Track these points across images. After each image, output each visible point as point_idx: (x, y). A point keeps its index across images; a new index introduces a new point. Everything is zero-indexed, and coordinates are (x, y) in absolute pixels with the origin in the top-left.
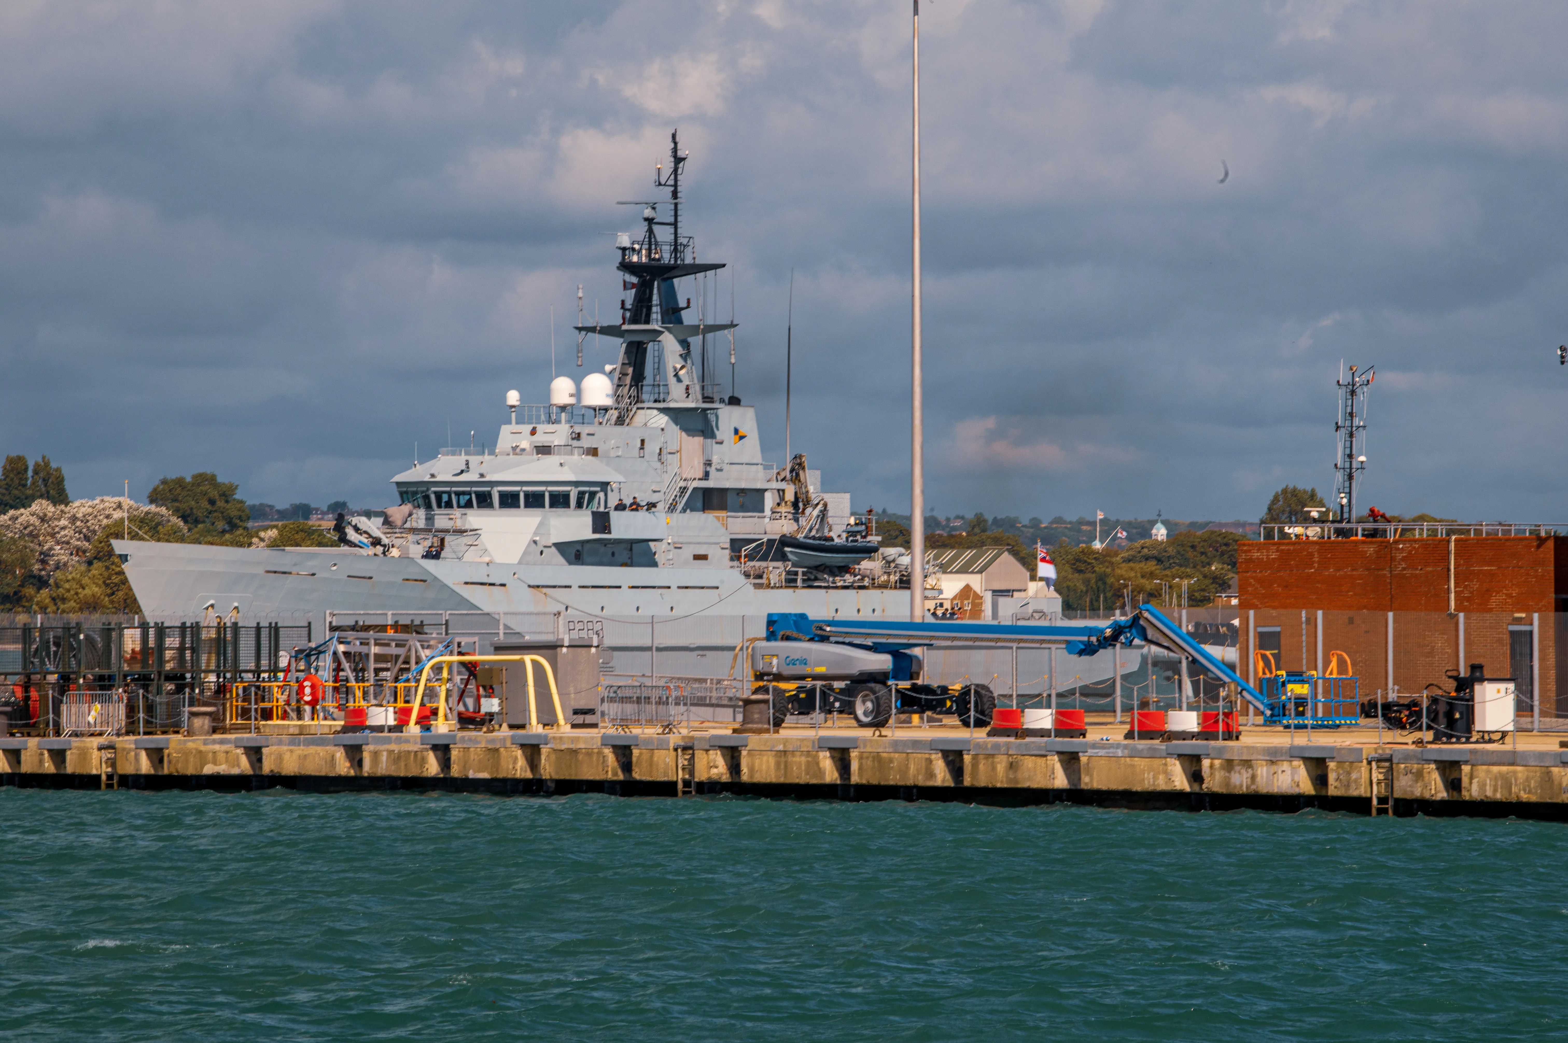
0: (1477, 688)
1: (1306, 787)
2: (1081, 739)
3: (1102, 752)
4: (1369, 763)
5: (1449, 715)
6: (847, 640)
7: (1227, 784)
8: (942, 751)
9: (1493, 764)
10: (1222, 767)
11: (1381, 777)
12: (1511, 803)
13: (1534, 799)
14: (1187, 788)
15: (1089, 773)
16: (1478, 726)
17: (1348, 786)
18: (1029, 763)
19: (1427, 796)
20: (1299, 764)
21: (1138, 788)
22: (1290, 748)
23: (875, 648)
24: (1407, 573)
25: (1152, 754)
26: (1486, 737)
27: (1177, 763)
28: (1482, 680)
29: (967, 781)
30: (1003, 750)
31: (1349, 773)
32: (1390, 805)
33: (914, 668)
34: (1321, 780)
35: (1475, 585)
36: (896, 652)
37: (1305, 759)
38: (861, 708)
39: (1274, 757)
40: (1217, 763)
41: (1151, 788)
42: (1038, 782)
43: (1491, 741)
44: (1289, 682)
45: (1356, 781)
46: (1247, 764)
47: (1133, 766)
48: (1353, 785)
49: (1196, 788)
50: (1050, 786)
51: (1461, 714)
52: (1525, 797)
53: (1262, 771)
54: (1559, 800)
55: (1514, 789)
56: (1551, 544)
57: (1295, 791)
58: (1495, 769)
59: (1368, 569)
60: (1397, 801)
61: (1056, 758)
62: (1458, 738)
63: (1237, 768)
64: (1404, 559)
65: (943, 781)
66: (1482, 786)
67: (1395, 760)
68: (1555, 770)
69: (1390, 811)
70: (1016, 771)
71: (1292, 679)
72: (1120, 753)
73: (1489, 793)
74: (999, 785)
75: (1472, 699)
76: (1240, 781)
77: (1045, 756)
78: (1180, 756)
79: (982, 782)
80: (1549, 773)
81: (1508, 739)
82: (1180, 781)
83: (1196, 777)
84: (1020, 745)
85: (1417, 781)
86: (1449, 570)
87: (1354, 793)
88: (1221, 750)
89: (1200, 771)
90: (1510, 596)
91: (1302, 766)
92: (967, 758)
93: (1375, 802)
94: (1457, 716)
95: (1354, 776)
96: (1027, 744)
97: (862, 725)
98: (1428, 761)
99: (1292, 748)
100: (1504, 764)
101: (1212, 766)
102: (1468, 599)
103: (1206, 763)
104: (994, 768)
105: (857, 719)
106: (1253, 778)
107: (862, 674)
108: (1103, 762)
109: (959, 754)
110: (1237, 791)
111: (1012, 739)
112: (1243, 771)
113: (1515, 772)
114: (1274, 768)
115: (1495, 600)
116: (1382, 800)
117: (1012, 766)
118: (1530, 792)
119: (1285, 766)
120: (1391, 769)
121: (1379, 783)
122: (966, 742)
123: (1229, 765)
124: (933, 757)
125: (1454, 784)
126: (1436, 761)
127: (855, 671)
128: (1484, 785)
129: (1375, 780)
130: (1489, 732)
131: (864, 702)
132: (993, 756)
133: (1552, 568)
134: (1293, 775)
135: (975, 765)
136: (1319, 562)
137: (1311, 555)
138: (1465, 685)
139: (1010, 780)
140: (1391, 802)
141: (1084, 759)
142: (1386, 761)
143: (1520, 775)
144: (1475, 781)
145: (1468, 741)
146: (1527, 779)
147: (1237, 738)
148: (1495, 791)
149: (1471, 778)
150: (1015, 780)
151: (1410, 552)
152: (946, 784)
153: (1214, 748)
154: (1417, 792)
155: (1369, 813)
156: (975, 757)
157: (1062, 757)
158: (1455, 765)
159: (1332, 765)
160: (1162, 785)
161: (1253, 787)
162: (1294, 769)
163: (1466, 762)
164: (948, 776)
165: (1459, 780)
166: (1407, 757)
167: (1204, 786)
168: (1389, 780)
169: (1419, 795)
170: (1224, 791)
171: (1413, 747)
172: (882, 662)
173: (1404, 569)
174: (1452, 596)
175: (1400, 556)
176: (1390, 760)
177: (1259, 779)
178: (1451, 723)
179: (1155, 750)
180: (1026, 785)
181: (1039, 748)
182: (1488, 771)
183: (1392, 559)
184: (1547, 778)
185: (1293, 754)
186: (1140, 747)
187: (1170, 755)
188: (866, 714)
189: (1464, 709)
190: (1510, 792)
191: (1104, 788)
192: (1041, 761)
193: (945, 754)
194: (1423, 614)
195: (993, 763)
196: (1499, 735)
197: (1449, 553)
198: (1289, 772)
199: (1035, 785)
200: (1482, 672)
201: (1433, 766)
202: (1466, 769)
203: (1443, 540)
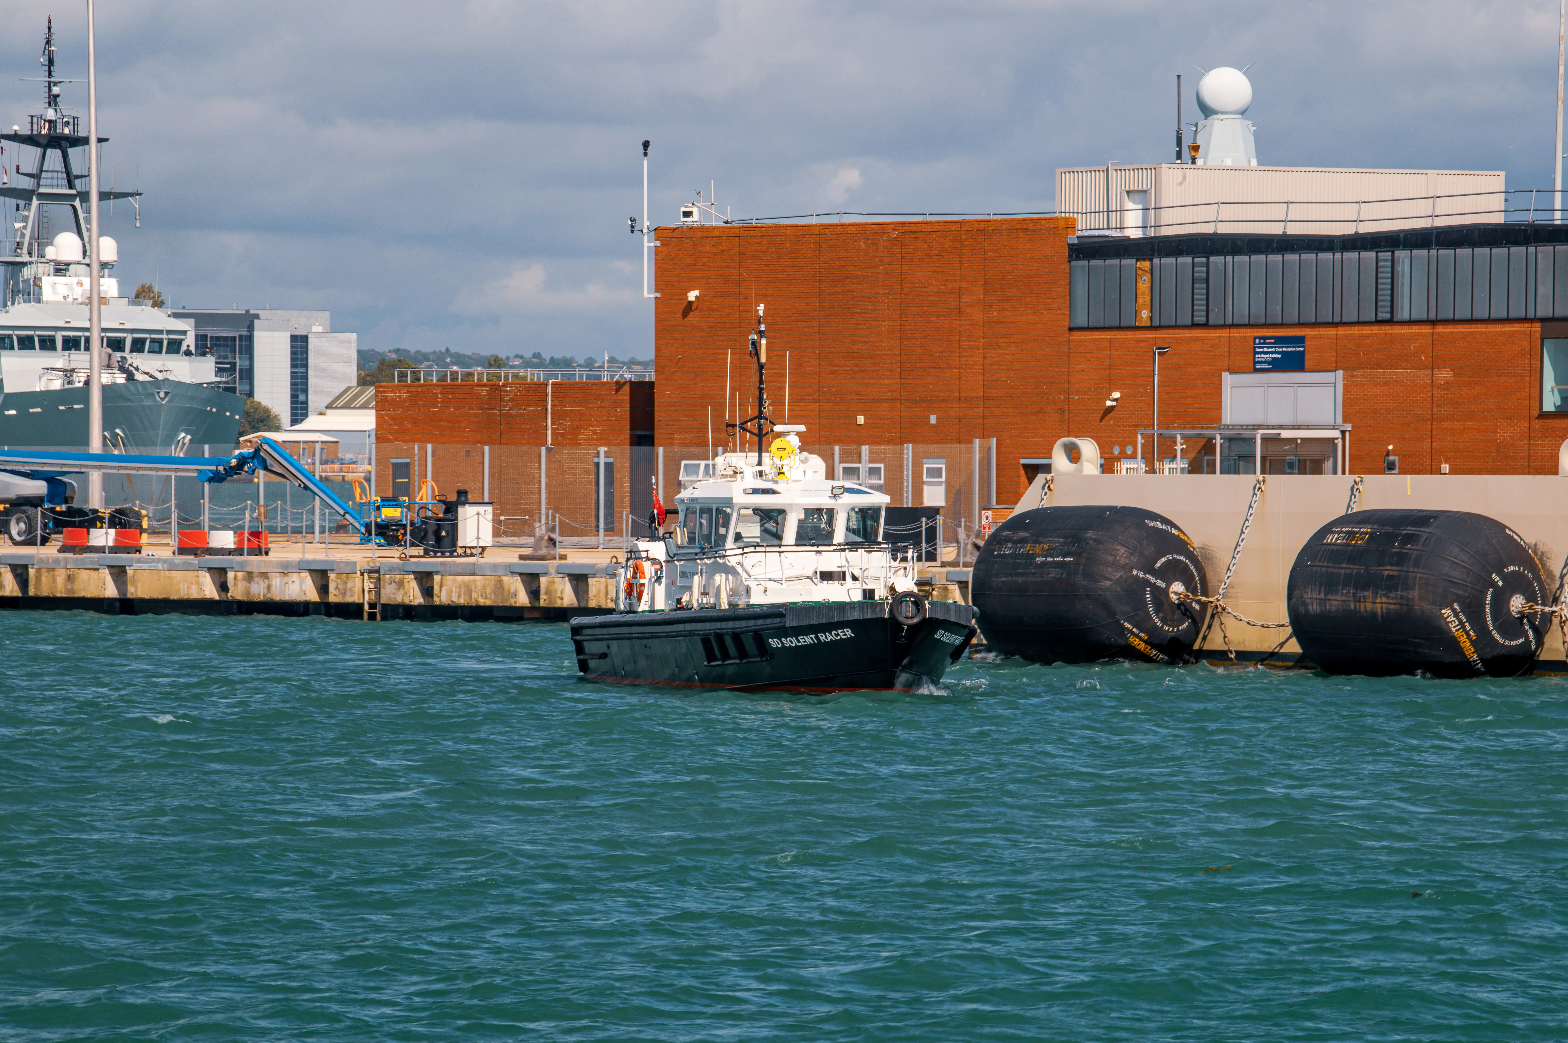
0: (460, 510)
1: (312, 595)
2: (137, 555)
3: (145, 566)
4: (362, 574)
5: (437, 533)
6: (8, 468)
7: (248, 593)
8: (10, 565)
9: (459, 574)
10: (244, 579)
11: (372, 586)
12: (471, 607)
13: (489, 603)
14: (216, 596)
15: (134, 583)
16: (460, 543)
17: (344, 594)
18: (84, 575)
19: (407, 601)
20: (306, 576)
21: (174, 597)
22: (299, 562)
23: (32, 475)
24: (513, 412)
25: (187, 568)
26: (468, 551)
27: (208, 575)
28: (464, 504)
29: (32, 592)
30: (62, 564)
31: (345, 583)
32: (377, 610)
33: (68, 493)
34: (323, 589)
35: (568, 423)
36: (51, 479)
37: (311, 571)
38: (14, 530)
39: (286, 569)
40: (240, 575)
41: (186, 597)
42: (91, 591)
43: (472, 555)
44: (384, 506)
45: (351, 590)
46: (264, 575)
47: (171, 578)
48: (349, 593)
49: (224, 597)
50: (101, 595)
51: (447, 532)
52: (482, 602)
53: (276, 581)
54: (508, 604)
55: (474, 595)
56: (627, 388)
57: (302, 598)
58: (460, 578)
59: (482, 409)
60: (385, 606)
61: (107, 571)
62: (443, 553)
63: (256, 579)
64: (511, 400)
65: (12, 592)
66: (450, 592)
67: (382, 572)
68: (505, 579)
69: (378, 616)
70: (73, 583)
71: (386, 503)
72: (160, 567)
73: (455, 599)
74: (58, 595)
75: (456, 519)
76: (258, 591)
77: (97, 569)
78: (210, 569)
79: (45, 592)
80: (501, 581)
81: (486, 553)
82: (210, 591)
83: (223, 587)
84: (77, 560)
85: (399, 589)
86: (546, 409)
87: (349, 599)
88: (243, 564)
89: (226, 582)
90: (595, 432)
91: (309, 577)
92: (32, 572)
93: (366, 607)
94: (444, 534)
95: (349, 585)
96: (82, 560)
97: (16, 543)
98: (408, 572)
99: (301, 562)
100: (466, 574)
101: (235, 578)
102: (562, 435)
103: (231, 575)
104: (54, 580)
105: (11, 538)
106: (269, 587)
107: (19, 498)
108: (146, 574)
109: (25, 567)
110: (256, 599)
111: (70, 555)
112: (261, 582)
113: (474, 581)
114: (286, 579)
115: (583, 436)
116: (372, 606)
117: (70, 578)
118: (486, 598)
119: (295, 577)
120: (379, 579)
121: (370, 591)
122: (31, 557)
123: (250, 576)
124: (3, 570)
125: (428, 592)
126: (413, 572)
127: (12, 495)
128: (451, 591)
129: (366, 589)
130: (470, 548)
131: (18, 523)
132: (53, 569)
133: (628, 408)
134: (301, 585)
135: (38, 578)
136: (442, 403)
137: (436, 396)
138: (451, 508)
139: (68, 590)
140: (379, 607)
141: (130, 572)
142: (374, 572)
143: (478, 583)
144: (444, 588)
145: (451, 556)
146: (484, 587)
147: (267, 553)
148: (460, 596)
149: (441, 586)
150: (72, 590)
151: (516, 394)
152: (15, 594)
153: (237, 562)
154: (399, 598)
155: (361, 617)
156: (39, 571)
157: (113, 570)
158: (429, 575)
159: (332, 576)
160: (194, 594)
161: (269, 595)
162: (302, 581)
163: (437, 573)
164: (16, 588)
165: (432, 588)
166: (391, 569)
167: (229, 595)
168: (378, 589)
169: (400, 600)
170: (245, 599)
171: (397, 561)
172: (39, 487)
173: (511, 408)
174: (549, 432)
175: (507, 397)
176: (378, 571)
177: (273, 589)
178: (439, 539)
179: (189, 564)
180: (81, 594)
181: (93, 563)
182: (455, 580)
183: (502, 400)
184: (500, 585)
185: (303, 566)
186: (177, 561)
187: (201, 568)
188: (19, 534)
189: (449, 528)
190: (471, 598)
191: (147, 597)
192: (94, 574)
193: (14, 568)
194: (525, 448)
195: (53, 576)
196: (480, 550)
197: (547, 395)
198: (297, 582)
199: (88, 595)
200: (466, 497)
201: (412, 576)
202: (437, 578)
203: (542, 384)
